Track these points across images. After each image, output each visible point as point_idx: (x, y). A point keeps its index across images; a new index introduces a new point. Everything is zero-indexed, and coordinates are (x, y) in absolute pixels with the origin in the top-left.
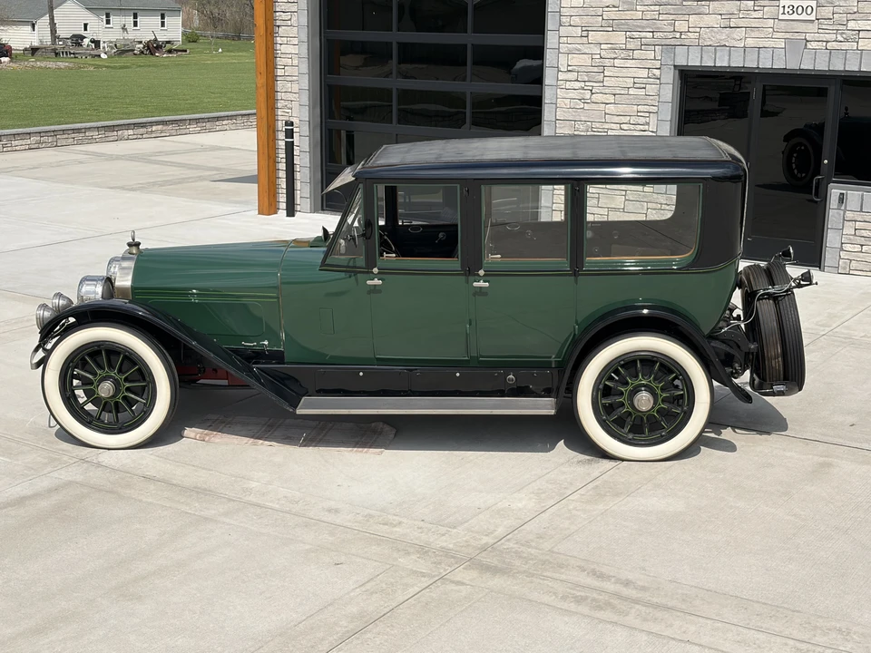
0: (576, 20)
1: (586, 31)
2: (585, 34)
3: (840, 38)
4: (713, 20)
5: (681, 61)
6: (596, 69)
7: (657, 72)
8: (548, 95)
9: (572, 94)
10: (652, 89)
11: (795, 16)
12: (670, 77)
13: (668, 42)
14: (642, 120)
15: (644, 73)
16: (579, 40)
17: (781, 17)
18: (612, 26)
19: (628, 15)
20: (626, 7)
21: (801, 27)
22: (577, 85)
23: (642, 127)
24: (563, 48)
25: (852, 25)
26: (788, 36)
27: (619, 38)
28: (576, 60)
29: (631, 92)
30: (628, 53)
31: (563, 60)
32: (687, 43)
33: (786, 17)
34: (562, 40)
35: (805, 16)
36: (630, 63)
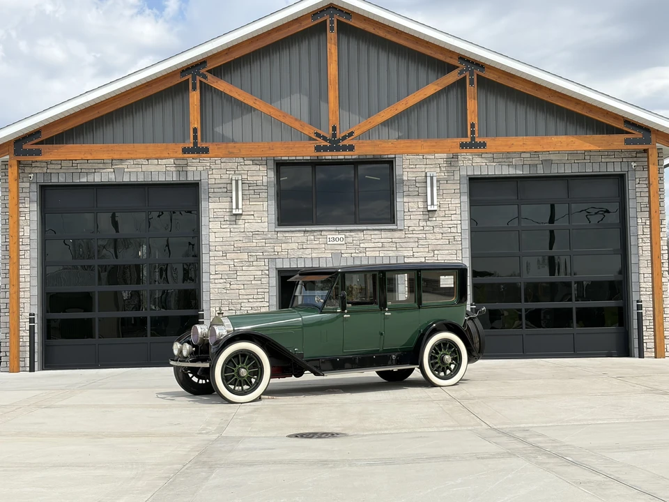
0: (217, 248)
1: (225, 253)
2: (224, 255)
3: (357, 251)
4: (295, 246)
5: (280, 266)
6: (232, 272)
7: (267, 272)
8: (205, 287)
9: (219, 286)
10: (265, 280)
11: (335, 242)
12: (274, 274)
13: (272, 257)
14: (260, 297)
15: (260, 273)
16: (220, 258)
17: (328, 243)
18: (240, 250)
19: (249, 244)
20: (247, 241)
21: (339, 247)
22: (222, 281)
23: (260, 300)
24: (212, 263)
25: (362, 245)
26: (332, 251)
27: (245, 256)
28: (219, 268)
29: (253, 282)
30: (250, 263)
31: (212, 269)
32: (282, 257)
33: (331, 243)
34: (211, 258)
35: (339, 242)
36: (251, 268)
